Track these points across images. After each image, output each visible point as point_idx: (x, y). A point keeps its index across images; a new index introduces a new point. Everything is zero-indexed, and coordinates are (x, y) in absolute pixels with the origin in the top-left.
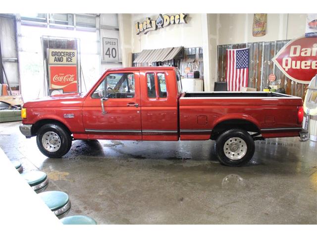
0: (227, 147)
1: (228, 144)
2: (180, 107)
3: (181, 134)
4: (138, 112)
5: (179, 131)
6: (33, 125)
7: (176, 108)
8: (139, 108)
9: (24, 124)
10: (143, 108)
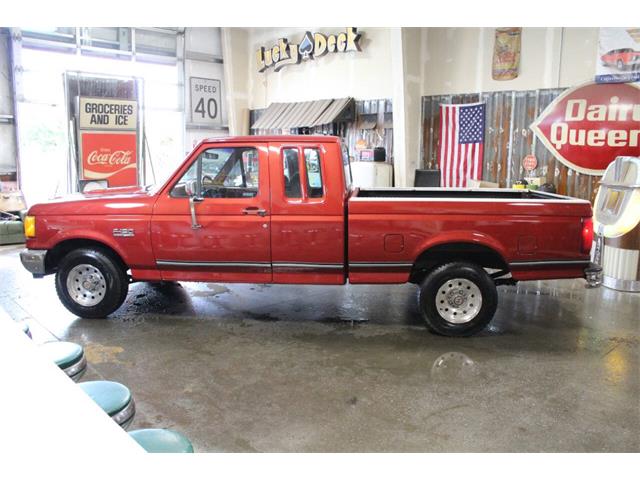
0: (443, 297)
1: (444, 292)
2: (350, 217)
3: (351, 271)
6: (49, 250)
7: (340, 219)
8: (267, 218)
9: (30, 249)
10: (274, 218)
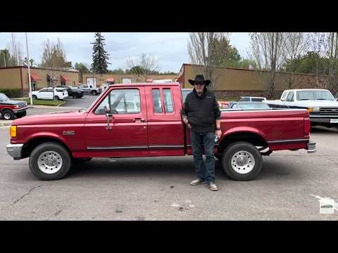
4: (145, 127)
5: (185, 145)
6: (25, 144)
9: (12, 143)
10: (150, 123)
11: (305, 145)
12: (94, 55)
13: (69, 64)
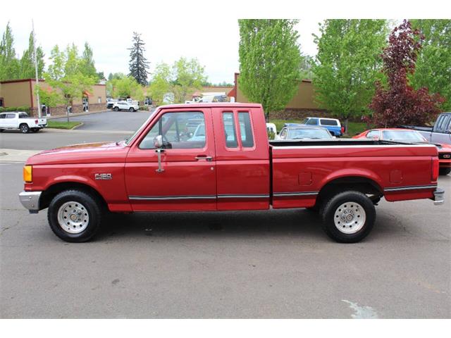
2: (274, 161)
3: (275, 200)
4: (212, 168)
5: (271, 195)
6: (43, 192)
7: (267, 162)
8: (213, 163)
9: (26, 191)
10: (219, 163)
11: (431, 194)
12: (132, 63)
13: (101, 76)
